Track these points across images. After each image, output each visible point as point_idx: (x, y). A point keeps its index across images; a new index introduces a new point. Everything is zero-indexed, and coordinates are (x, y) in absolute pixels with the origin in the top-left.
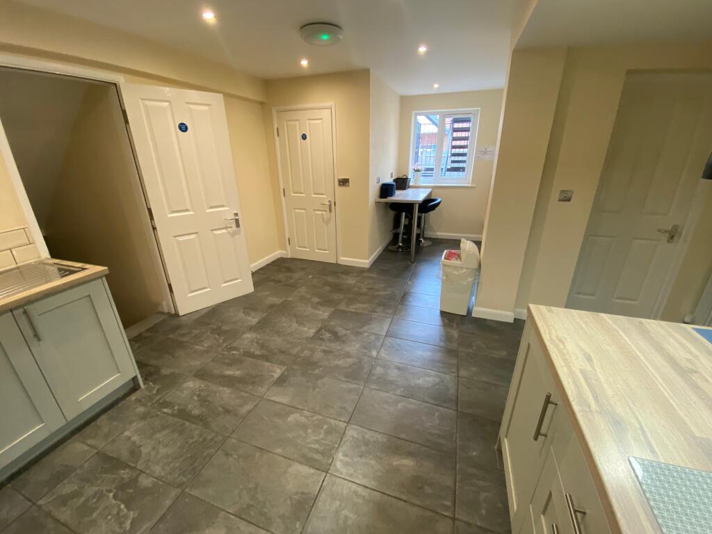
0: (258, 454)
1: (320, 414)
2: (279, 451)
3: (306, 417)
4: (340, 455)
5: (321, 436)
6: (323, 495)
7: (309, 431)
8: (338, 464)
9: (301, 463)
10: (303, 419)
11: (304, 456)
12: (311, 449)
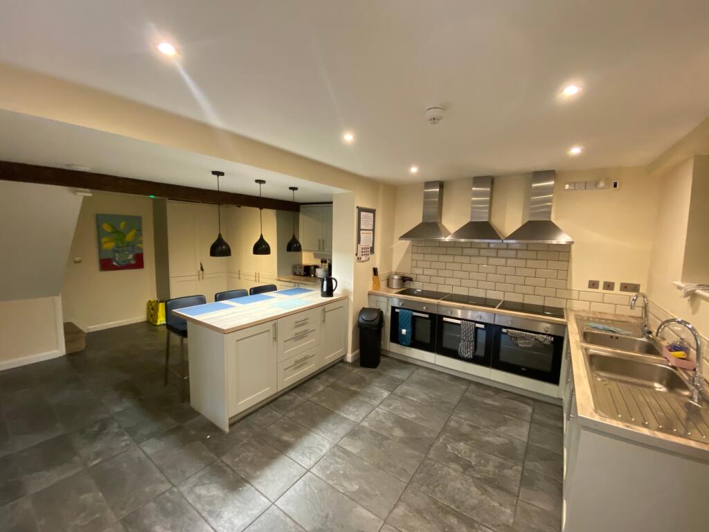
0: (382, 465)
1: (330, 485)
2: (366, 464)
3: (342, 486)
4: (324, 451)
5: (333, 466)
6: (342, 435)
7: (341, 472)
8: (328, 446)
9: (352, 453)
10: (346, 484)
11: (349, 456)
12: (343, 459)
